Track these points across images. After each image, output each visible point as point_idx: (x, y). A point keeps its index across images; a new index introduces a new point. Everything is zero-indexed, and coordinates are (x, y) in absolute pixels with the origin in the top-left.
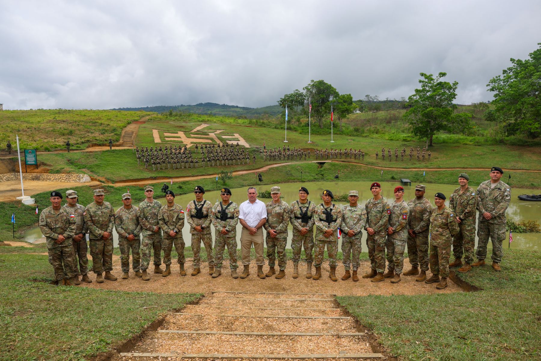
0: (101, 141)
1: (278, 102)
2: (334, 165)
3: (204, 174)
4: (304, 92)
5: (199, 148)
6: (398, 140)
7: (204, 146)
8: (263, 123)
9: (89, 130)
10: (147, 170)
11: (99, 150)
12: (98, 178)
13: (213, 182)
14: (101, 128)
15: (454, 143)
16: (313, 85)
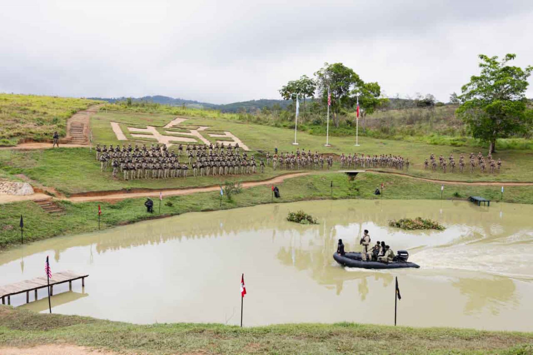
0: (39, 134)
1: (280, 91)
2: (371, 177)
3: (197, 186)
4: (315, 79)
5: (184, 149)
6: (444, 144)
7: (191, 147)
8: (259, 119)
9: (17, 119)
10: (115, 178)
11: (39, 147)
12: (45, 189)
13: (213, 198)
14: (35, 117)
15: (523, 149)
16: (328, 70)
